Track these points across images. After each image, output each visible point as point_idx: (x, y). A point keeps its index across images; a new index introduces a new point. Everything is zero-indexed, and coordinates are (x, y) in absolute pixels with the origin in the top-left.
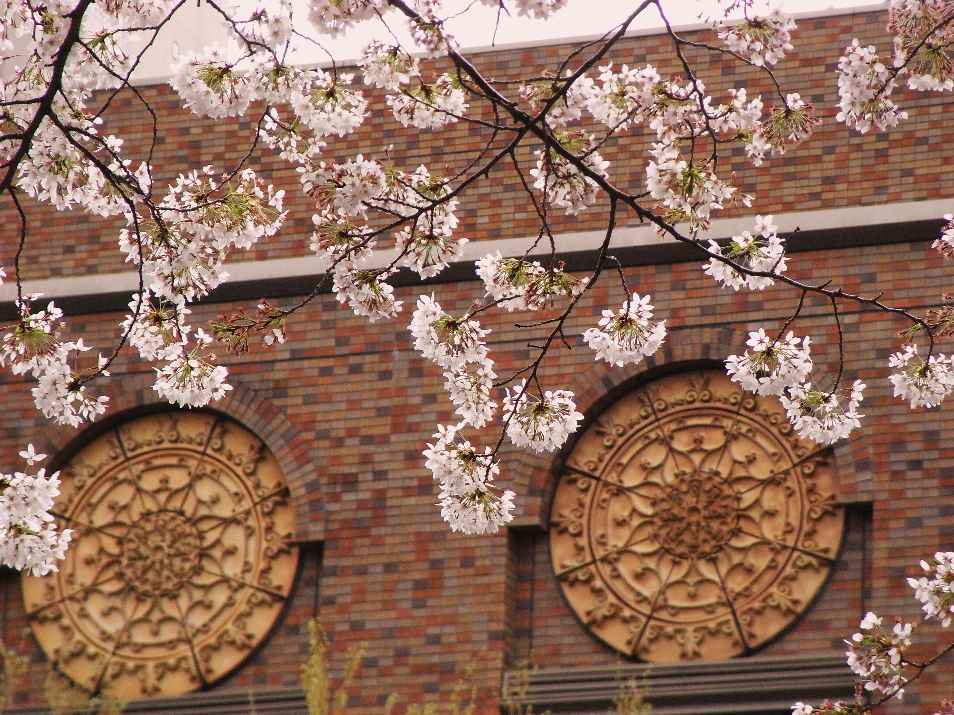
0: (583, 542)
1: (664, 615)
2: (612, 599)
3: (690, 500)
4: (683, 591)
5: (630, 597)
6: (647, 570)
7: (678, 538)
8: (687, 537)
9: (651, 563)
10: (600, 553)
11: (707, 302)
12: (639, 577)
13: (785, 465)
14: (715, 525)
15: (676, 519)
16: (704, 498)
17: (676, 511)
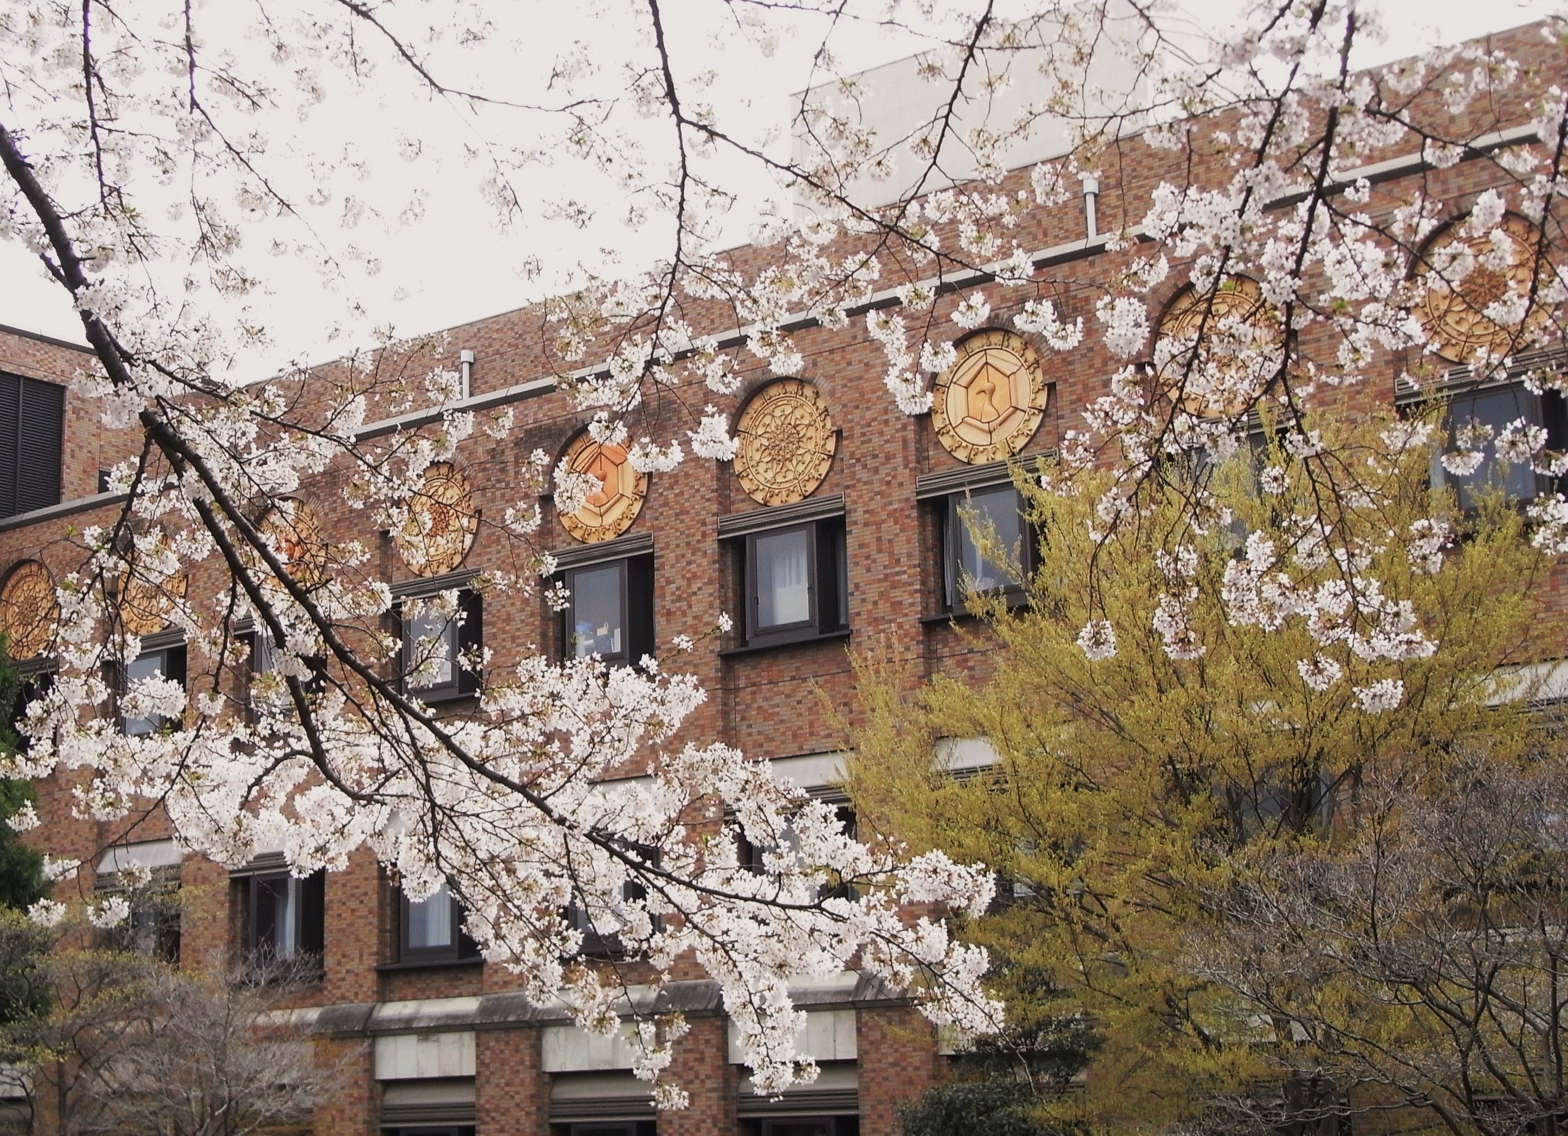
0: (1427, 310)
1: (1473, 340)
2: (1445, 336)
3: (1480, 281)
4: (1481, 326)
5: (1454, 334)
6: (1461, 319)
7: (1475, 300)
8: (1480, 300)
9: (1463, 315)
10: (1436, 314)
11: (1476, 180)
12: (1457, 323)
13: (1527, 256)
14: (1494, 290)
15: (1473, 291)
16: (1486, 279)
17: (1473, 287)
